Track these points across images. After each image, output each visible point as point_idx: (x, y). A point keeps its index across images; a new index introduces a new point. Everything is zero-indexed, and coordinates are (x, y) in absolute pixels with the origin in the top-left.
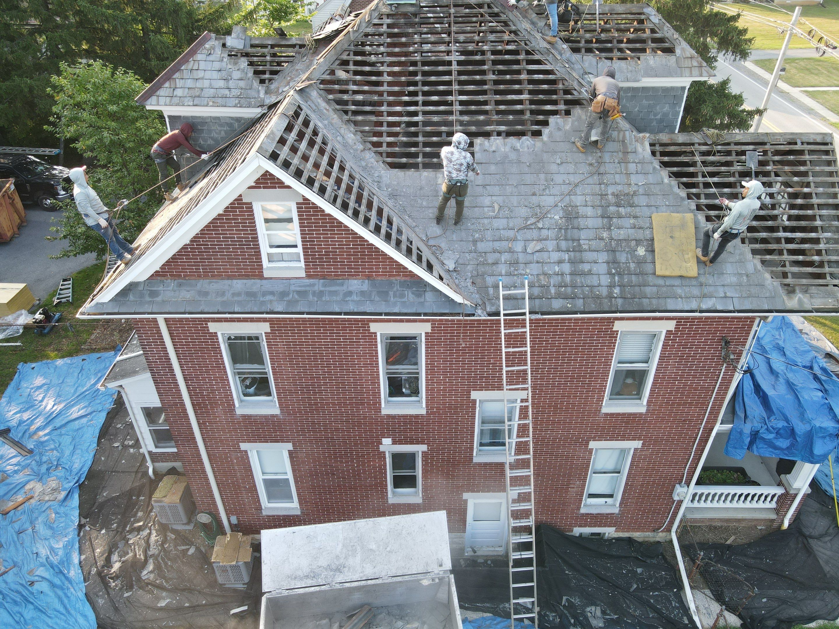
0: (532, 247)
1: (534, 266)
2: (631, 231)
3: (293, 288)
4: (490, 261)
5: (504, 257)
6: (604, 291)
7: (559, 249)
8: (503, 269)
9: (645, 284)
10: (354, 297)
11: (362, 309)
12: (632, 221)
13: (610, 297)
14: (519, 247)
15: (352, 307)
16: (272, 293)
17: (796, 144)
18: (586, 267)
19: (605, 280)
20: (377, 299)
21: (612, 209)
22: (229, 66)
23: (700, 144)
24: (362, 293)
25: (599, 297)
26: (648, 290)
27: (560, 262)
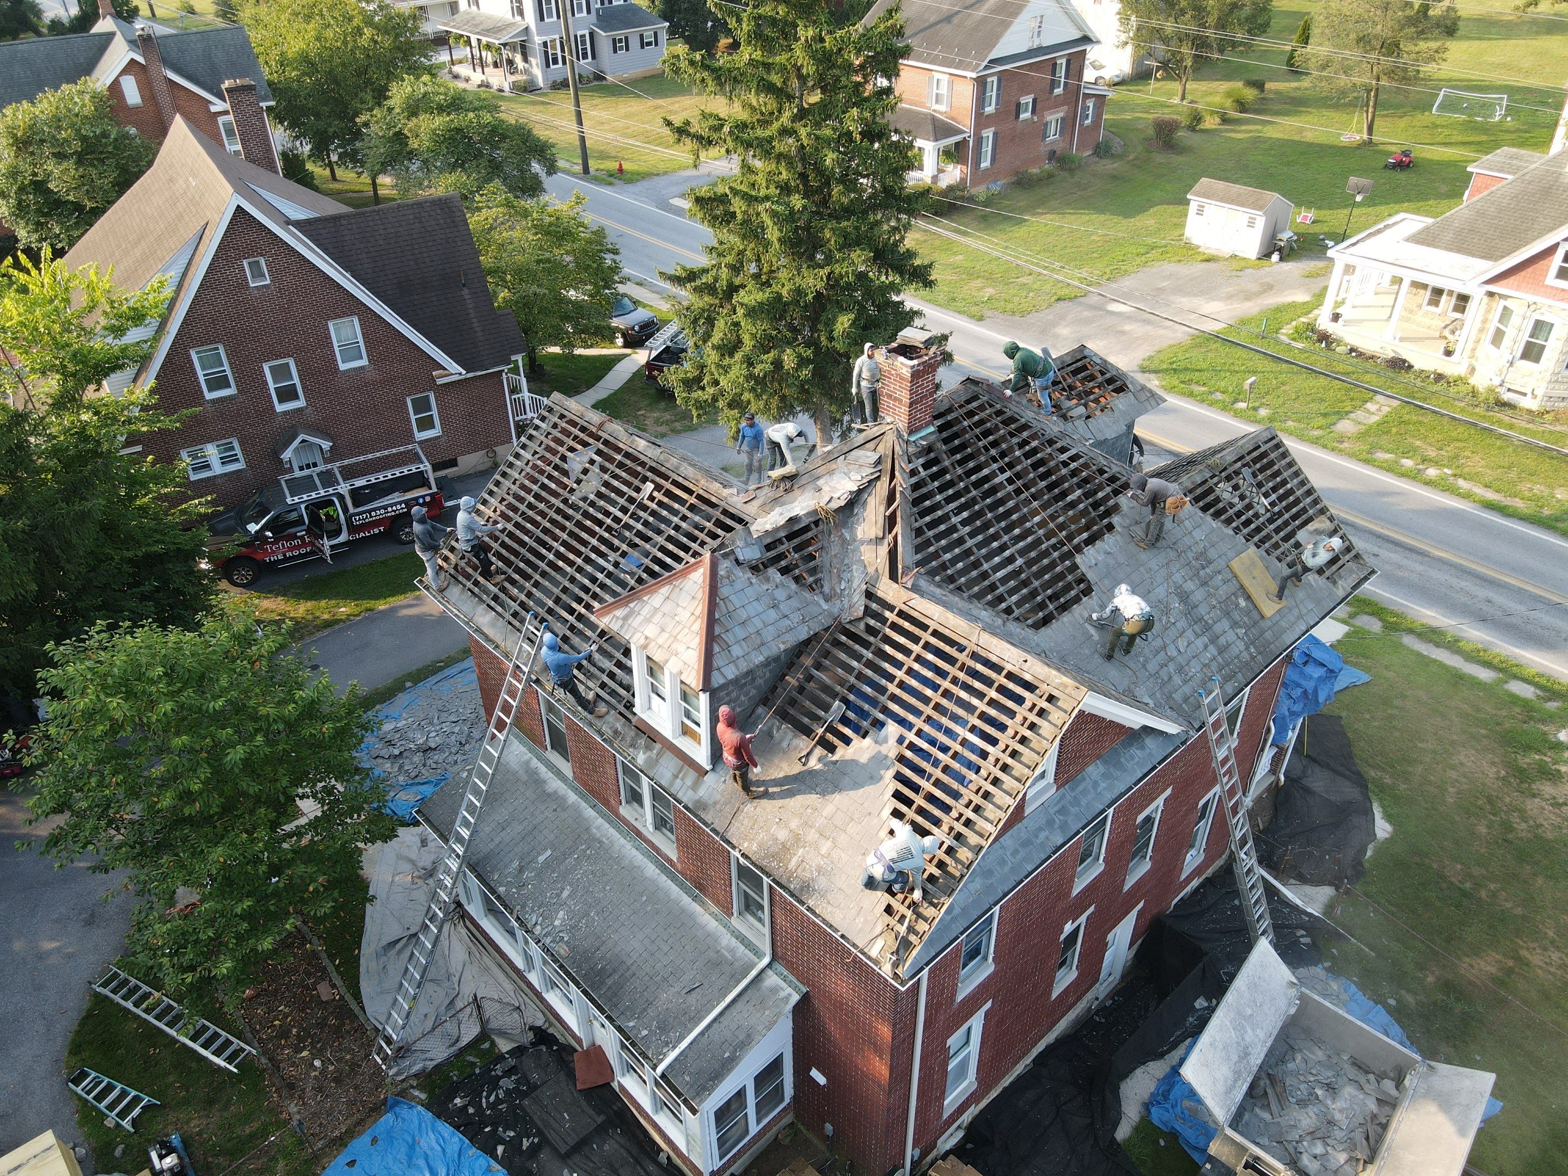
0: (1182, 644)
1: (1193, 662)
2: (1225, 587)
3: (1052, 811)
4: (1166, 679)
5: (1171, 667)
6: (1246, 655)
7: (1198, 636)
8: (1177, 680)
9: (1262, 632)
10: (1103, 785)
11: (1117, 792)
12: (1220, 577)
13: (1253, 658)
14: (1172, 652)
15: (1109, 797)
16: (1040, 829)
17: (1259, 447)
18: (1222, 641)
19: (1241, 645)
20: (1119, 773)
21: (1202, 573)
22: (765, 587)
23: (1212, 477)
24: (1105, 776)
25: (1247, 663)
26: (1268, 635)
27: (1206, 647)
